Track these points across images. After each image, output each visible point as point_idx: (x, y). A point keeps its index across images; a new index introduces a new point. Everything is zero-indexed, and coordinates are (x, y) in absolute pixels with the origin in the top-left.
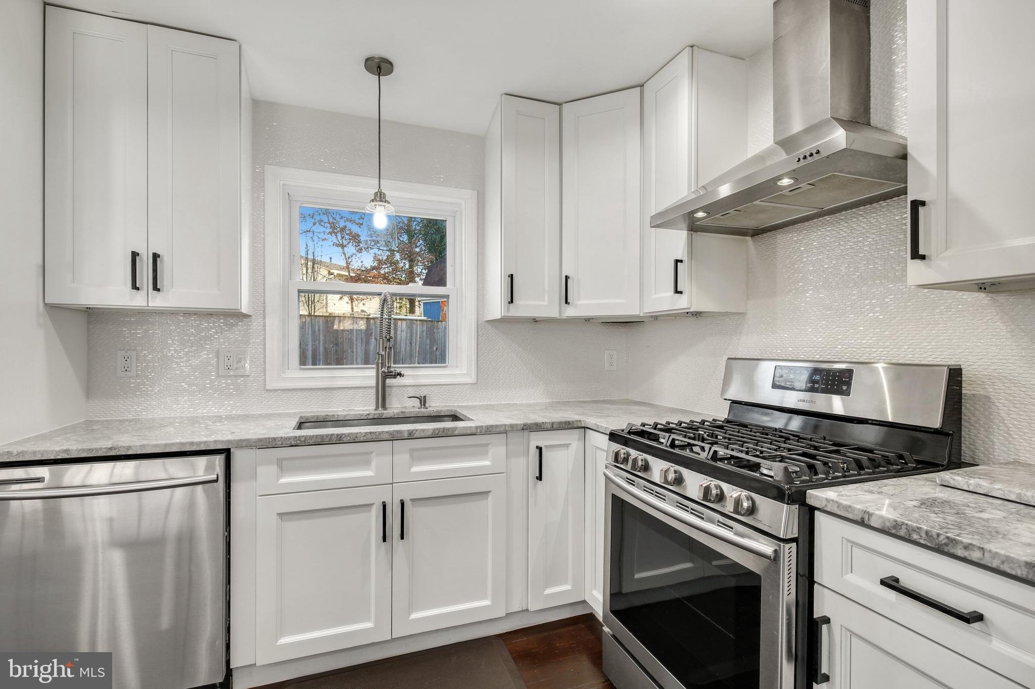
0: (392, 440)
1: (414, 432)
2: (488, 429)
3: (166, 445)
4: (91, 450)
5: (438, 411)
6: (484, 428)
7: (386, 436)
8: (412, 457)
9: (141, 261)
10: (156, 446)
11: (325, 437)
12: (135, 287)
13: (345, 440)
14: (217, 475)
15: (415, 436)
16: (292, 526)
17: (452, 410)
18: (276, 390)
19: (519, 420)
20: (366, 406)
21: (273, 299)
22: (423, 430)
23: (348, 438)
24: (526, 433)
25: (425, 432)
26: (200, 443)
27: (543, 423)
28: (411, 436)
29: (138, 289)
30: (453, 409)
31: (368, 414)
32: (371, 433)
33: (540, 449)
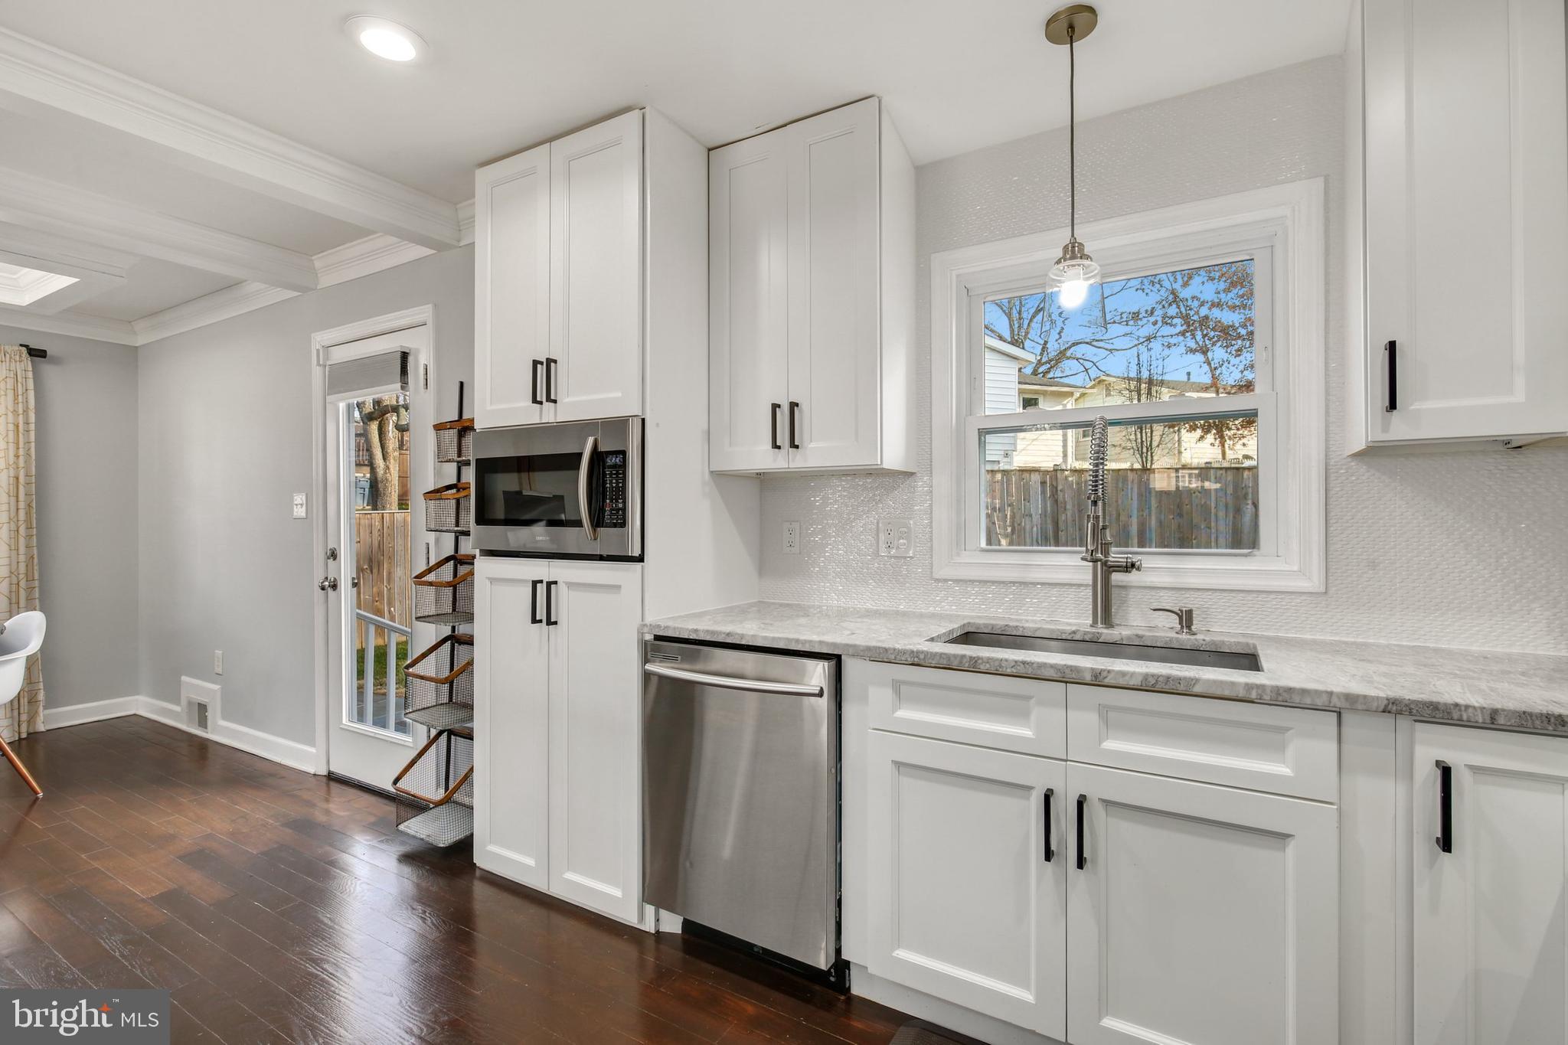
0: (1066, 682)
1: (1104, 674)
2: (1279, 694)
3: (774, 639)
4: (713, 633)
5: (1213, 643)
6: (1268, 691)
7: (1051, 674)
8: (1106, 721)
9: (782, 414)
10: (765, 638)
11: (952, 659)
12: (776, 446)
13: (983, 668)
14: (822, 688)
15: (1107, 681)
16: (911, 784)
17: (1247, 644)
18: (946, 581)
19: (1379, 689)
20: (1077, 618)
21: (942, 447)
22: (1123, 674)
23: (988, 666)
24: (1404, 723)
25: (1127, 678)
26: (805, 642)
27: (1457, 705)
28: (1097, 680)
29: (779, 447)
30: (1251, 641)
31: (1074, 632)
32: (1024, 663)
33: (1446, 772)
